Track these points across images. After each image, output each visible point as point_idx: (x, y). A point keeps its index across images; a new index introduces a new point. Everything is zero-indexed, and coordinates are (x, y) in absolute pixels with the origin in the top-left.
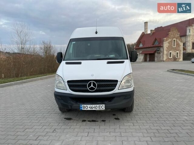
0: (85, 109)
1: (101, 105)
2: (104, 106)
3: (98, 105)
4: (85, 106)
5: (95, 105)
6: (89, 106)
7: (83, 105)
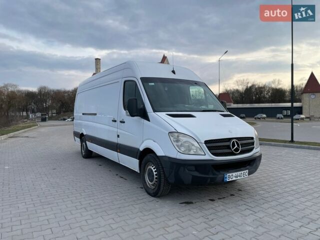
0: (231, 180)
1: (245, 171)
2: (248, 172)
4: (231, 174)
5: (240, 173)
6: (234, 174)
7: (228, 175)
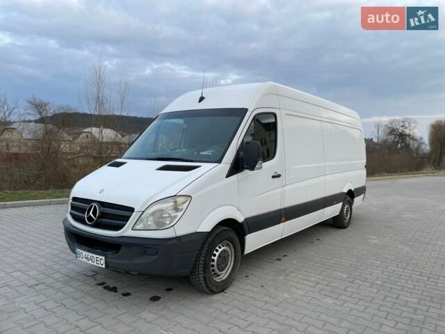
1: (100, 257)
2: (104, 261)
3: (95, 256)
4: (80, 251)
5: (92, 255)
6: (84, 253)
